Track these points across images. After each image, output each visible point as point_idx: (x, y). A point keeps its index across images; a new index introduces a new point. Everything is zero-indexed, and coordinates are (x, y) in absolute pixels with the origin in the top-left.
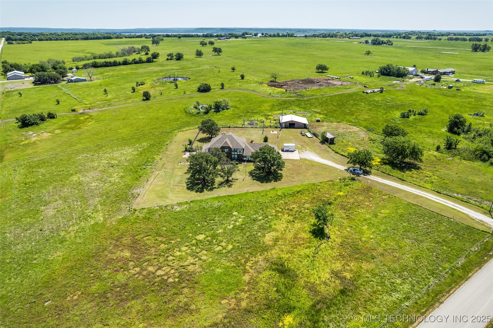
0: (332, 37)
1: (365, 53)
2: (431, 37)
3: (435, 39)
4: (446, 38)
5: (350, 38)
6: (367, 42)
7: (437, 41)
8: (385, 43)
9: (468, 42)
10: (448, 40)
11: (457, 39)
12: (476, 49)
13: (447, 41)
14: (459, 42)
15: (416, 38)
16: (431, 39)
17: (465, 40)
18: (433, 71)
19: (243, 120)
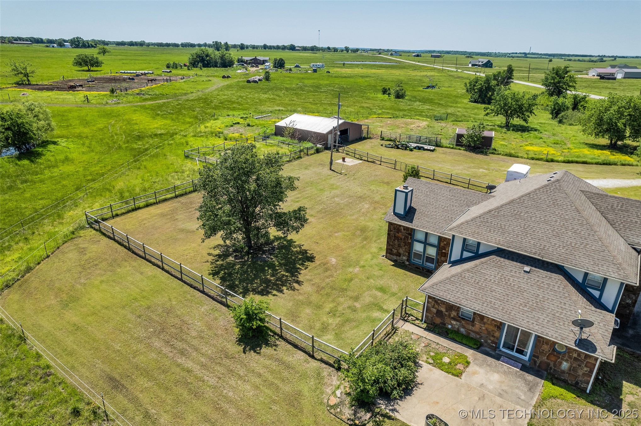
5: (14, 43)
6: (61, 45)
18: (251, 60)
19: (187, 157)
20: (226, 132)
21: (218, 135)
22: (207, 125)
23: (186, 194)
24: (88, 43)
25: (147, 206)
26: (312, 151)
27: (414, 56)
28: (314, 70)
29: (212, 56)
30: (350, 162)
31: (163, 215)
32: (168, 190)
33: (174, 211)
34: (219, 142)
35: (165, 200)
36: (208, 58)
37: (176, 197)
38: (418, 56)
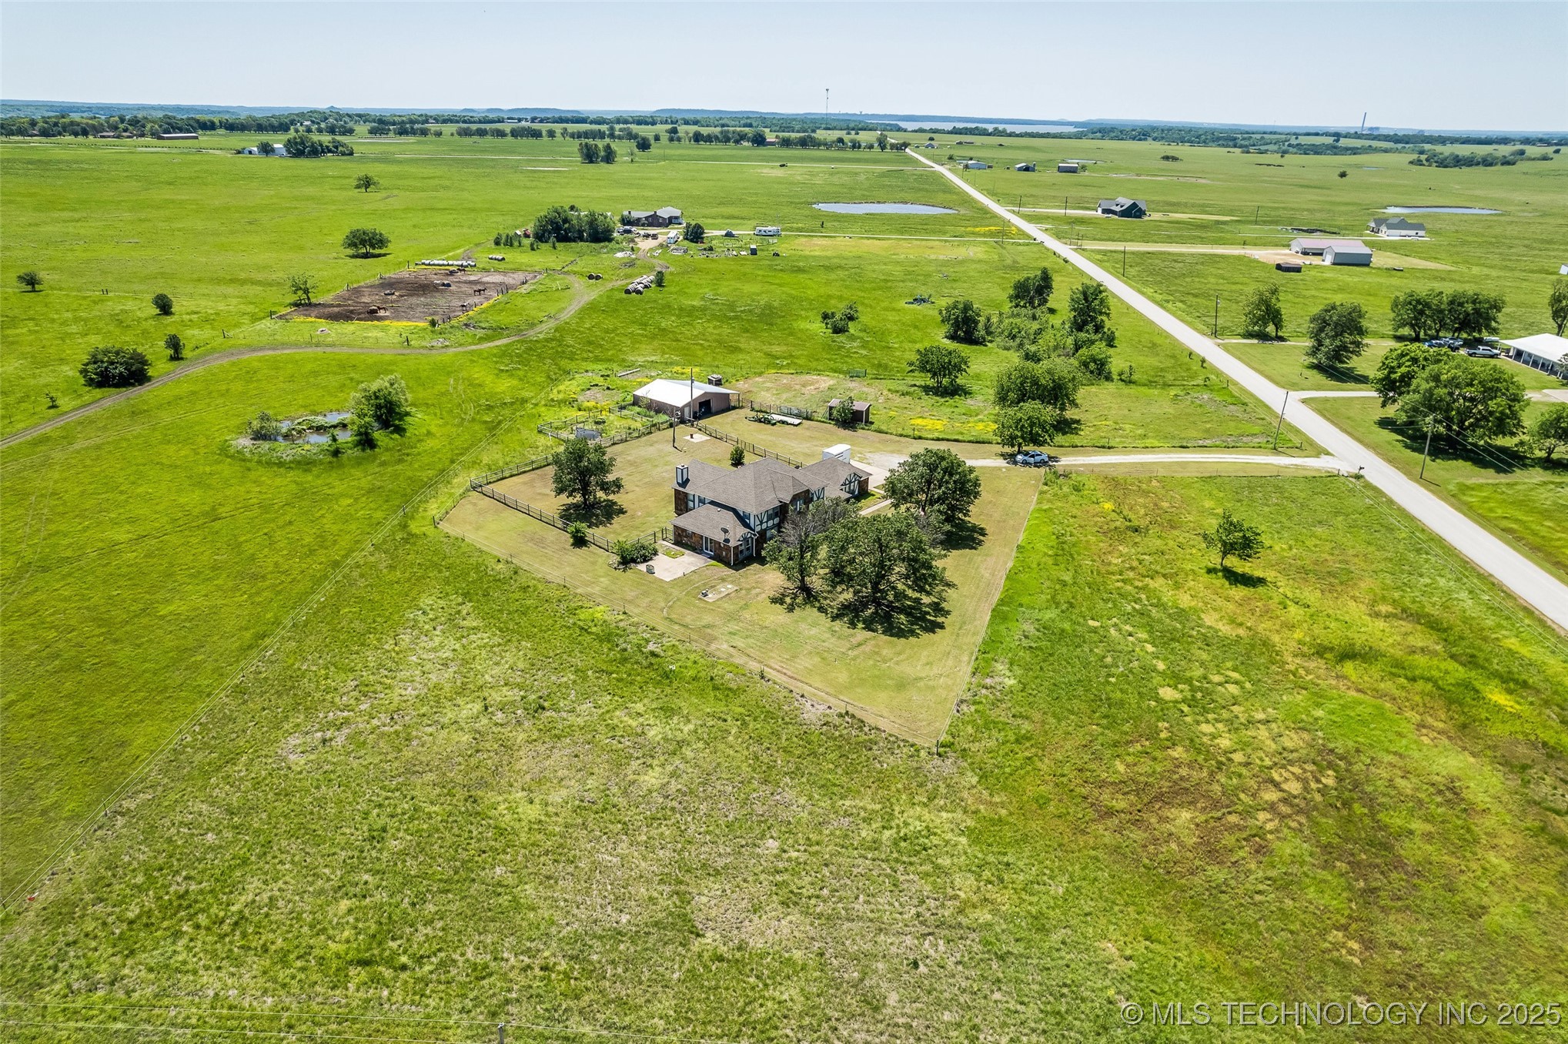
0: (85, 133)
1: (355, 183)
2: (412, 128)
3: (424, 132)
4: (452, 128)
5: (163, 138)
6: (266, 149)
7: (430, 137)
8: (330, 151)
9: (509, 138)
10: (459, 134)
11: (482, 133)
12: (590, 156)
13: (457, 137)
14: (489, 138)
15: (371, 132)
16: (414, 132)
17: (501, 134)
18: (647, 218)
19: (540, 432)
20: (581, 398)
21: (571, 402)
22: (562, 388)
23: (541, 467)
24: (321, 145)
25: (511, 476)
26: (665, 425)
27: (1020, 169)
28: (752, 250)
29: (575, 222)
30: (699, 437)
31: (525, 483)
32: (526, 465)
33: (533, 480)
34: (572, 414)
35: (525, 472)
36: (567, 225)
37: (533, 469)
38: (1027, 169)
